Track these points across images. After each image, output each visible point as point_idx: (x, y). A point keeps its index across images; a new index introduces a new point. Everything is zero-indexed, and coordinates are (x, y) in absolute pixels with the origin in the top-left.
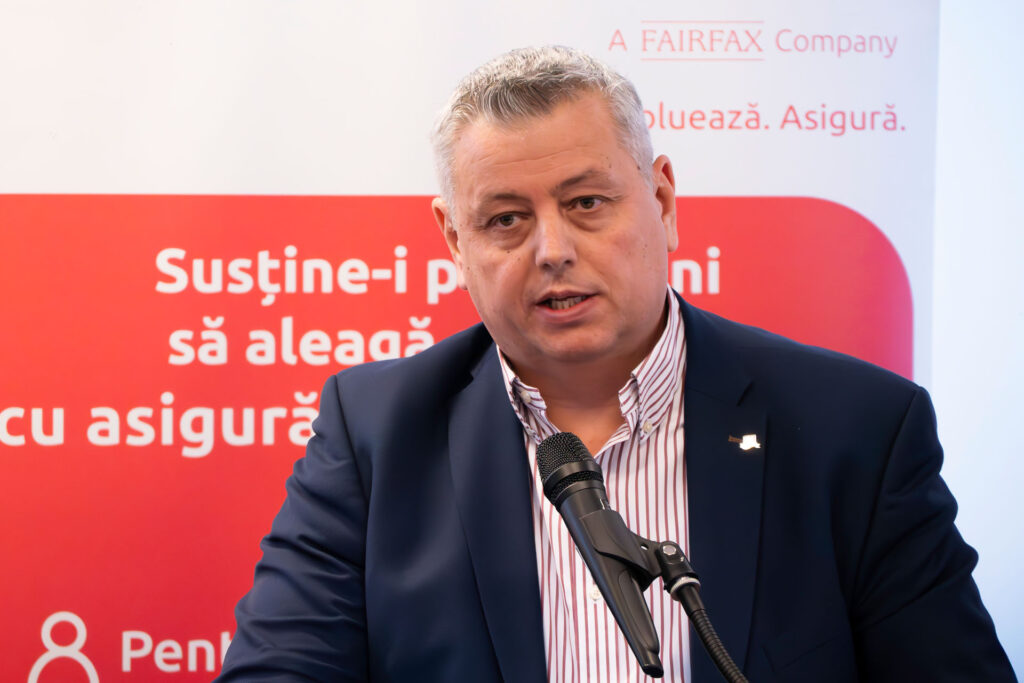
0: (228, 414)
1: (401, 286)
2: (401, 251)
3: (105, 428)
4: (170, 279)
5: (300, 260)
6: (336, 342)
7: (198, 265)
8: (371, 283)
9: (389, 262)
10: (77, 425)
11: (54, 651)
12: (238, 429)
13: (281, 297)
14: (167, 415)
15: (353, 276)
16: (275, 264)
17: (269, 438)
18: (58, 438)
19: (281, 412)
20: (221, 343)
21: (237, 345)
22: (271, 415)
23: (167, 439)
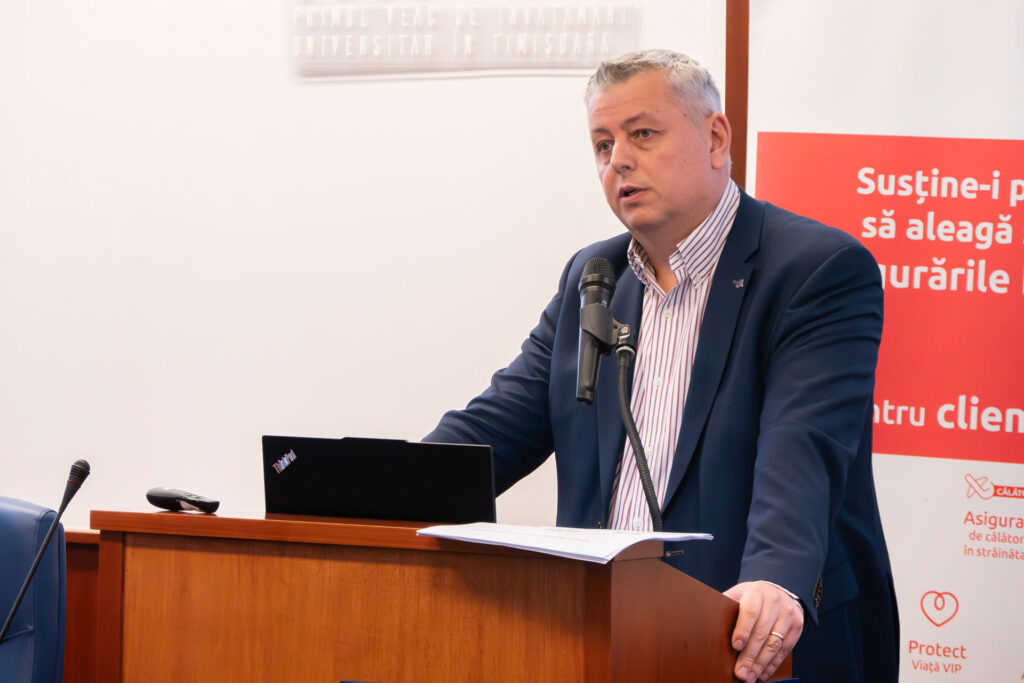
0: (894, 269)
1: (995, 195)
2: (996, 174)
4: (865, 186)
5: (940, 177)
6: (957, 228)
7: (881, 178)
8: (979, 192)
9: (989, 181)
12: (900, 279)
13: (928, 199)
15: (969, 188)
16: (926, 179)
17: (917, 285)
19: (925, 269)
20: (892, 226)
21: (902, 227)
22: (919, 270)
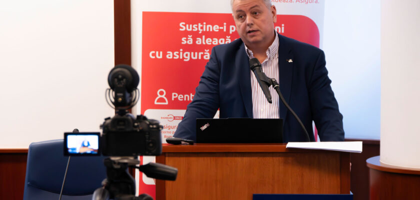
0: (192, 53)
1: (225, 30)
3: (170, 55)
4: (182, 28)
5: (206, 25)
6: (213, 40)
7: (187, 26)
8: (219, 29)
9: (223, 26)
10: (165, 55)
11: (160, 96)
12: (194, 56)
13: (203, 32)
14: (181, 53)
15: (216, 28)
16: (202, 26)
17: (200, 58)
18: (161, 57)
19: (202, 53)
20: (191, 40)
21: (194, 40)
22: (200, 53)
23: (181, 58)
